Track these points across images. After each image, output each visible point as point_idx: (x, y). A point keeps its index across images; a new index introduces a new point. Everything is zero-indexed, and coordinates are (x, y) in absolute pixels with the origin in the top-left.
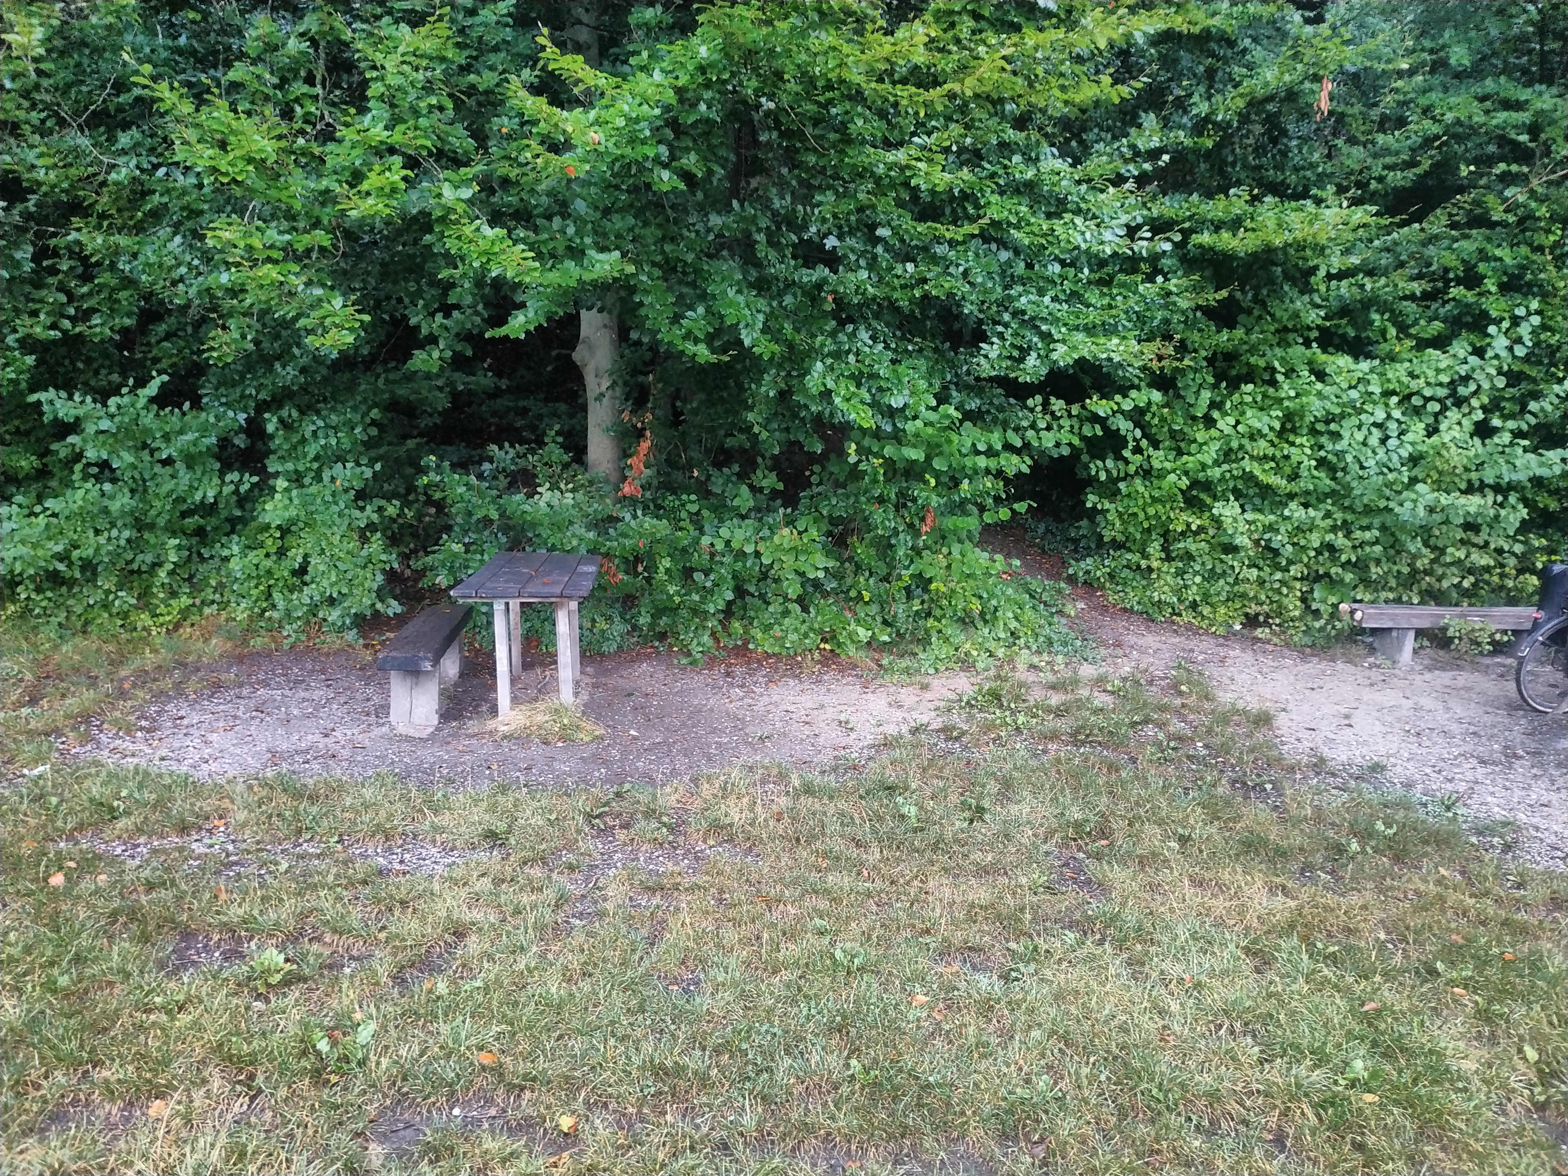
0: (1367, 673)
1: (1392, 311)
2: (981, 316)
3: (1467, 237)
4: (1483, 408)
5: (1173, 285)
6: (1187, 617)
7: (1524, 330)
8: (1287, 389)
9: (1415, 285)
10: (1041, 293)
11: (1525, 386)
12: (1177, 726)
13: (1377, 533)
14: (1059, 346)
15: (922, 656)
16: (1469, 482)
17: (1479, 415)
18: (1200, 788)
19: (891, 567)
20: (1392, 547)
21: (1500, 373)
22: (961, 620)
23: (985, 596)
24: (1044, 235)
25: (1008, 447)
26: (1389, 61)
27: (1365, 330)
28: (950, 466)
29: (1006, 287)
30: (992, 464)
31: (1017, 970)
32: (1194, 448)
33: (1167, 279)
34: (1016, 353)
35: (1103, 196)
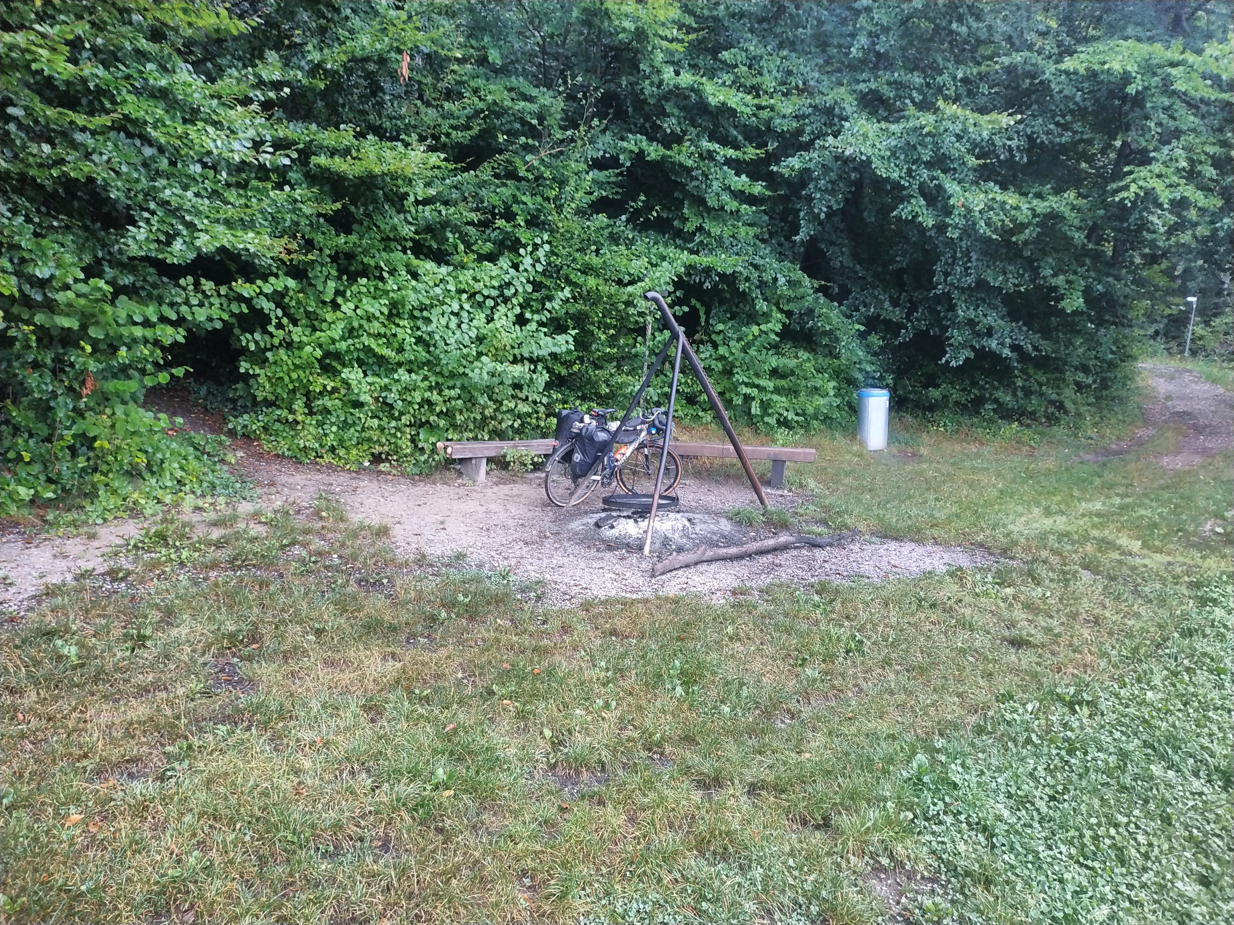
0: (457, 490)
1: (460, 233)
2: (129, 202)
3: (506, 185)
4: (520, 305)
5: (298, 193)
6: (328, 458)
7: (541, 253)
8: (391, 284)
9: (473, 214)
10: (185, 188)
11: (544, 292)
12: (317, 544)
13: (458, 391)
14: (201, 234)
15: (89, 508)
16: (515, 355)
17: (518, 310)
18: (334, 590)
19: (52, 427)
20: (470, 401)
21: (528, 281)
22: (128, 473)
23: (150, 450)
24: (180, 138)
25: (163, 319)
26: (449, 50)
27: (444, 244)
28: (107, 335)
29: (153, 180)
30: (149, 333)
31: (173, 769)
32: (324, 326)
33: (293, 188)
34: (163, 238)
35: (232, 112)
